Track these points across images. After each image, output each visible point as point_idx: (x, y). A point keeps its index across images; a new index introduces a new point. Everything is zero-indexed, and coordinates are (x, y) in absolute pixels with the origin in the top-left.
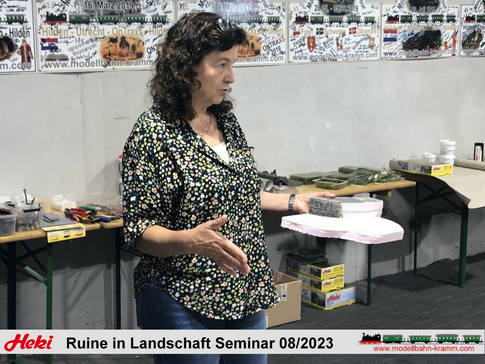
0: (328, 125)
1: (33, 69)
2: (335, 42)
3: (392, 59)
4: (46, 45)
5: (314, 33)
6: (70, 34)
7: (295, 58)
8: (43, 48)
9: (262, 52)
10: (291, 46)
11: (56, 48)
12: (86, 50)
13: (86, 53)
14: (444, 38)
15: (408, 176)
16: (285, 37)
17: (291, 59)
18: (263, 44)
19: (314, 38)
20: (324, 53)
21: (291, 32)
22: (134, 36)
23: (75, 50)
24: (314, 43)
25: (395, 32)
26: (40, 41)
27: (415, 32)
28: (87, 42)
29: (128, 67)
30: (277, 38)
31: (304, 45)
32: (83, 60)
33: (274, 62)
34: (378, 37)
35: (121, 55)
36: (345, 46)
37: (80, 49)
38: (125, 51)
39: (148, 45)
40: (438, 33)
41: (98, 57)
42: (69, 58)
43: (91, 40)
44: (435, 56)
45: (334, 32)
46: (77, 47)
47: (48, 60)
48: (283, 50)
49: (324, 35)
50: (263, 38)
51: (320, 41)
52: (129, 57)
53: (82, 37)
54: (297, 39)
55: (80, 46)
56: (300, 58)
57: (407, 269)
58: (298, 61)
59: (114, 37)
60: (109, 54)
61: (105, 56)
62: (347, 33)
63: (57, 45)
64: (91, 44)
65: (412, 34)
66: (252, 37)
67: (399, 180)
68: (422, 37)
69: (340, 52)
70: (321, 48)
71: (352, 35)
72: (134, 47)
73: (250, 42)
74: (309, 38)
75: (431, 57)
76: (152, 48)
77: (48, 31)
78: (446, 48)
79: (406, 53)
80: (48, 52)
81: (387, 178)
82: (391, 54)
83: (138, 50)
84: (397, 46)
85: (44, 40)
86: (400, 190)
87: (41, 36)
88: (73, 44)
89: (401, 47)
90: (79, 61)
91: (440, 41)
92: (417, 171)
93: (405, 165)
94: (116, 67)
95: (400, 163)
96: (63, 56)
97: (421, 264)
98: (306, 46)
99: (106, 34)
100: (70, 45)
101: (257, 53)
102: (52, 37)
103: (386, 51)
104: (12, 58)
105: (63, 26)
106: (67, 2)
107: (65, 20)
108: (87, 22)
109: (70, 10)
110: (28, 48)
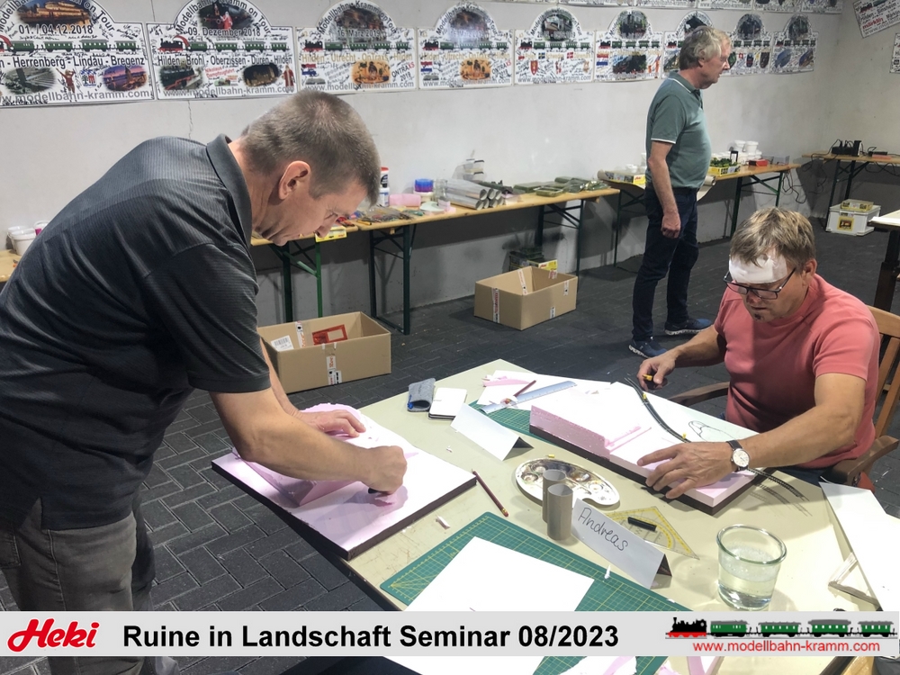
0: (547, 140)
2: (554, 65)
3: (603, 81)
4: (306, 70)
5: (536, 58)
6: (326, 60)
7: (520, 80)
8: (304, 73)
9: (492, 75)
10: (517, 70)
11: (314, 73)
13: (340, 77)
14: (648, 62)
15: (614, 185)
16: (511, 61)
17: (517, 81)
18: (492, 68)
19: (536, 62)
20: (545, 76)
21: (517, 56)
22: (381, 61)
23: (331, 75)
24: (536, 66)
25: (607, 57)
26: (300, 67)
27: (624, 57)
28: (341, 68)
29: (375, 89)
30: (504, 62)
31: (527, 68)
32: (338, 83)
33: (502, 84)
34: (592, 61)
35: (370, 78)
36: (563, 70)
37: (335, 73)
38: (373, 75)
39: (393, 69)
40: (644, 57)
41: (351, 80)
42: (326, 81)
43: (344, 65)
44: (641, 78)
45: (554, 57)
46: (332, 72)
47: (308, 83)
48: (510, 73)
49: (545, 60)
50: (493, 62)
51: (542, 64)
52: (377, 80)
53: (336, 62)
54: (522, 63)
55: (335, 71)
56: (524, 80)
57: (608, 263)
58: (522, 83)
59: (364, 62)
60: (360, 78)
61: (356, 80)
62: (565, 57)
63: (315, 70)
64: (344, 68)
65: (621, 58)
66: (483, 61)
67: (606, 188)
68: (630, 61)
69: (559, 75)
70: (542, 71)
71: (569, 59)
72: (381, 71)
73: (481, 66)
74: (532, 62)
75: (637, 79)
76: (397, 72)
77: (307, 57)
78: (650, 71)
79: (615, 75)
80: (308, 76)
81: (596, 186)
82: (602, 76)
83: (384, 74)
84: (608, 69)
85: (304, 66)
86: (607, 198)
87: (301, 62)
88: (329, 69)
89: (612, 70)
90: (334, 84)
91: (645, 65)
92: (621, 180)
93: (611, 175)
94: (366, 90)
95: (607, 173)
96: (321, 80)
97: (621, 259)
98: (530, 69)
99: (357, 60)
100: (326, 70)
101: (487, 75)
102: (311, 63)
103: (598, 74)
104: (278, 82)
105: (320, 53)
106: (323, 31)
107: (321, 47)
108: (340, 49)
109: (325, 38)
110: (291, 73)
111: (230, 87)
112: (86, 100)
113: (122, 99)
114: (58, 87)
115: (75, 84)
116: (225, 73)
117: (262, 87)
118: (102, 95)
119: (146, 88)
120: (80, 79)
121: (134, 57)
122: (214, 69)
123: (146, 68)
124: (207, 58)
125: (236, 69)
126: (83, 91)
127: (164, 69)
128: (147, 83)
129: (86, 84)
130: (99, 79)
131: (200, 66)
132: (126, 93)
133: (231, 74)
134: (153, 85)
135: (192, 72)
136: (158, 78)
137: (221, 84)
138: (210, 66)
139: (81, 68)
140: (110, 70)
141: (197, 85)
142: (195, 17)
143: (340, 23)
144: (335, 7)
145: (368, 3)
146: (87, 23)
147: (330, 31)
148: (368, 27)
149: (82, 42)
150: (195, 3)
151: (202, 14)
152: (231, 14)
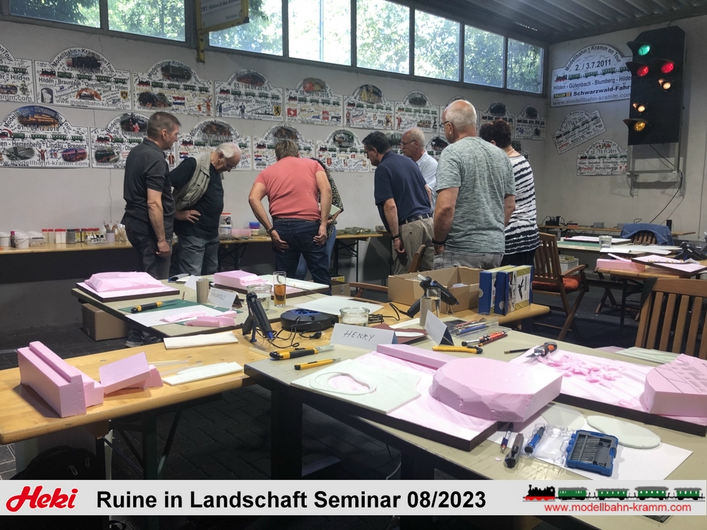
2: (343, 161)
4: (182, 156)
5: (331, 156)
6: (195, 151)
19: (330, 159)
20: (337, 167)
24: (331, 161)
26: (179, 154)
36: (348, 164)
45: (342, 156)
49: (336, 158)
51: (334, 160)
62: (350, 157)
69: (346, 167)
70: (335, 165)
71: (353, 159)
74: (328, 159)
77: (183, 149)
85: (181, 153)
102: (185, 152)
105: (191, 147)
106: (194, 135)
107: (192, 144)
108: (204, 145)
109: (195, 139)
110: (173, 157)
112: (51, 165)
113: (71, 166)
114: (35, 158)
115: (46, 157)
118: (60, 163)
119: (86, 161)
120: (49, 155)
121: (81, 144)
123: (87, 150)
124: (123, 146)
126: (50, 161)
127: (98, 151)
128: (87, 158)
129: (52, 157)
130: (59, 155)
131: (118, 150)
132: (74, 163)
134: (90, 160)
135: (114, 153)
136: (93, 156)
139: (50, 149)
140: (67, 151)
141: (116, 161)
142: (118, 125)
143: (204, 131)
144: (202, 122)
145: (222, 121)
146: (57, 126)
147: (198, 135)
148: (221, 134)
149: (53, 135)
150: (118, 118)
151: (122, 123)
152: (139, 124)
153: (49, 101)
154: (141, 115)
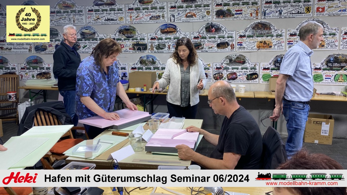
1: (234, 51)
4: (239, 44)
6: (246, 40)
7: (343, 48)
8: (238, 45)
10: (341, 43)
11: (242, 45)
12: (251, 45)
16: (338, 40)
17: (341, 48)
21: (342, 38)
22: (269, 41)
28: (252, 43)
29: (266, 50)
30: (334, 40)
32: (250, 48)
33: (331, 49)
37: (249, 45)
38: (265, 45)
39: (274, 43)
41: (256, 47)
42: (246, 48)
43: (253, 42)
46: (248, 44)
47: (239, 48)
48: (337, 45)
52: (267, 47)
53: (250, 41)
54: (345, 41)
58: (345, 49)
60: (260, 46)
61: (258, 47)
64: (253, 43)
72: (268, 44)
76: (276, 45)
77: (240, 40)
83: (270, 45)
85: (238, 43)
87: (237, 41)
94: (262, 50)
96: (244, 47)
99: (259, 40)
100: (246, 44)
101: (323, 46)
102: (241, 42)
104: (228, 48)
105: (245, 38)
106: (247, 31)
107: (245, 37)
108: (252, 37)
109: (247, 34)
110: (233, 45)
111: (212, 49)
114: (166, 49)
115: (171, 48)
116: (211, 45)
117: (223, 49)
120: (172, 47)
122: (207, 44)
124: (206, 41)
125: (214, 44)
131: (204, 43)
133: (213, 45)
135: (201, 45)
137: (209, 48)
138: (207, 43)
139: (172, 44)
141: (202, 48)
142: (204, 29)
143: (253, 28)
144: (252, 23)
145: (265, 21)
146: (176, 32)
147: (249, 31)
148: (264, 29)
149: (174, 37)
150: (204, 26)
151: (206, 28)
152: (215, 28)
153: (173, 21)
154: (216, 23)
